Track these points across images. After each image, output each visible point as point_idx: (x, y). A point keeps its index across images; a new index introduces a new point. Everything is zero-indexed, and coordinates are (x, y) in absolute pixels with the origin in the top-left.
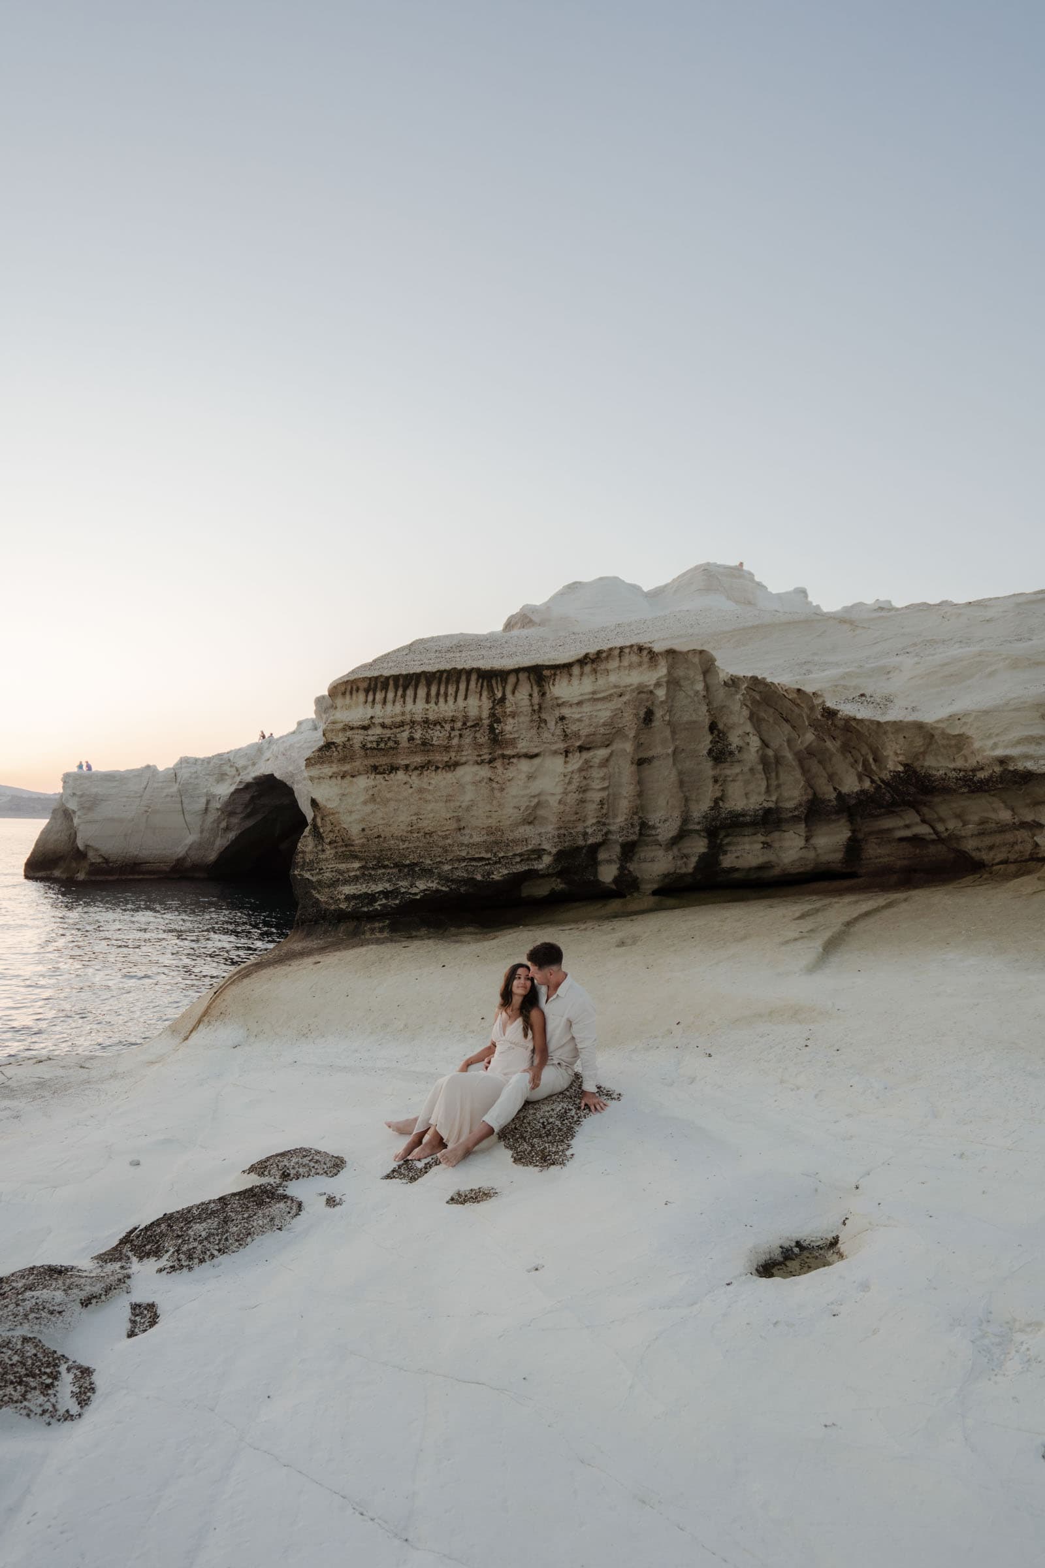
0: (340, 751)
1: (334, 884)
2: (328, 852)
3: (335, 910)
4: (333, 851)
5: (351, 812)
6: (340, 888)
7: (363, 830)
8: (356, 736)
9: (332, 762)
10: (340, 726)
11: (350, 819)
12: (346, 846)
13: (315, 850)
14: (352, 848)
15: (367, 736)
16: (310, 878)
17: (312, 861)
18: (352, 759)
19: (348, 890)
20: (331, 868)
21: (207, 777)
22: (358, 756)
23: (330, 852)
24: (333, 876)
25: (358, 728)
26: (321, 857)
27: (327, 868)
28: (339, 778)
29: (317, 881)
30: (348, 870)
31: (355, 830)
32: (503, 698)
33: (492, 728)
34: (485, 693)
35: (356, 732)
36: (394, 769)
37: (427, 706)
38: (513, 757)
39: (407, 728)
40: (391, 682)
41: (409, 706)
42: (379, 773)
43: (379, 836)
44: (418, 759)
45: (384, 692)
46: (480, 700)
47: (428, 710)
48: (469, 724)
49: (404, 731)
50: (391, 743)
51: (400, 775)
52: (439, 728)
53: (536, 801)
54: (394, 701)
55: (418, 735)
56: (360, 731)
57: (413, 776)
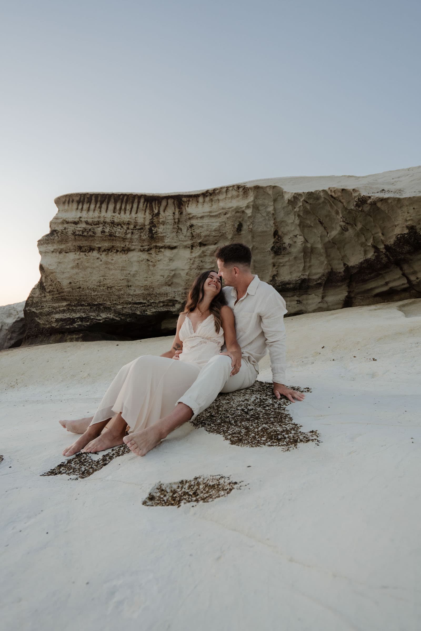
0: (59, 236)
1: (49, 314)
2: (48, 297)
3: (49, 328)
4: (51, 297)
5: (63, 273)
6: (53, 315)
7: (70, 283)
8: (70, 227)
9: (54, 243)
10: (60, 221)
11: (62, 277)
12: (59, 294)
13: (40, 296)
14: (62, 294)
15: (76, 227)
16: (35, 311)
17: (37, 302)
18: (67, 242)
19: (57, 316)
20: (49, 306)
21: (2, 315)
22: (70, 239)
23: (49, 297)
24: (50, 310)
25: (71, 223)
26: (43, 300)
27: (47, 306)
28: (58, 253)
29: (39, 313)
30: (59, 307)
31: (65, 283)
32: (158, 214)
33: (150, 230)
34: (148, 211)
35: (70, 225)
36: (91, 249)
37: (114, 214)
38: (162, 247)
39: (101, 225)
40: (93, 198)
41: (103, 213)
42: (82, 252)
43: (80, 288)
44: (106, 245)
45: (88, 204)
46: (145, 214)
47: (114, 216)
48: (137, 227)
49: (99, 227)
50: (91, 233)
51: (95, 254)
52: (120, 227)
53: (173, 273)
54: (94, 210)
55: (107, 230)
56: (72, 225)
57: (103, 256)
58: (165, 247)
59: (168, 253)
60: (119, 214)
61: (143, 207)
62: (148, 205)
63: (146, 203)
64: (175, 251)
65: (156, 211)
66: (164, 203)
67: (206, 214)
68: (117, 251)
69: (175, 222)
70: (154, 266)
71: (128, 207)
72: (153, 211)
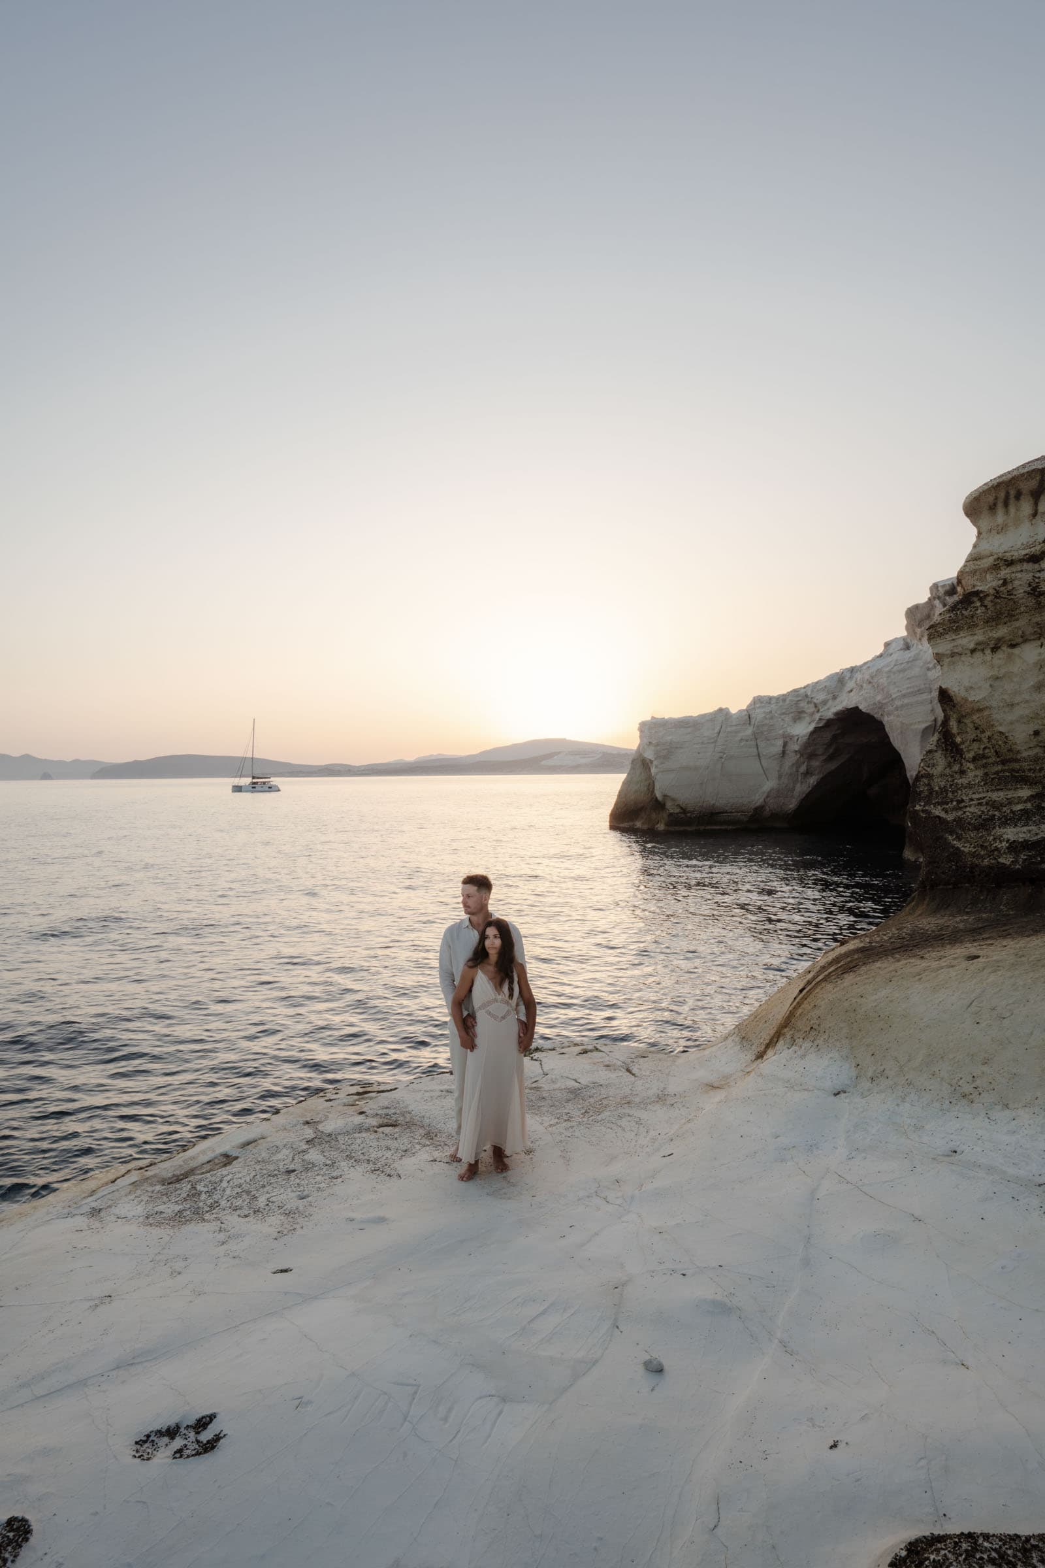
0: (989, 605)
1: (985, 824)
2: (971, 775)
3: (990, 867)
4: (980, 773)
5: (1012, 706)
6: (998, 831)
7: (1036, 733)
8: (1019, 575)
9: (975, 626)
10: (989, 561)
11: (1010, 717)
12: (1003, 762)
13: (948, 771)
14: (1016, 766)
15: (1039, 571)
16: (943, 815)
17: (944, 790)
18: (1012, 616)
19: (1012, 833)
20: (978, 799)
21: (783, 716)
22: (1022, 609)
23: (974, 774)
24: (983, 812)
25: (1021, 561)
26: (960, 781)
27: (972, 800)
28: (988, 651)
29: (954, 820)
30: (1010, 802)
31: (1020, 735)
56: (1026, 566)
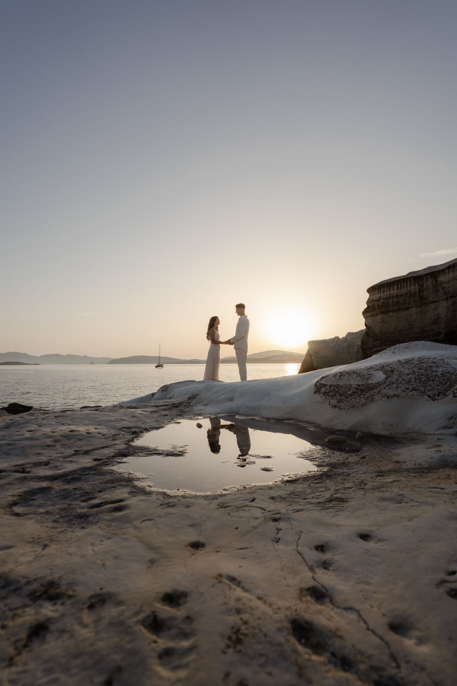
2: (371, 339)
5: (376, 326)
7: (380, 331)
9: (370, 312)
11: (376, 328)
15: (379, 303)
18: (376, 310)
21: (358, 339)
25: (377, 300)
28: (373, 316)
31: (378, 331)
32: (423, 284)
33: (419, 295)
34: (417, 284)
35: (375, 302)
36: (389, 312)
37: (397, 291)
38: (428, 303)
39: (391, 298)
40: (385, 285)
41: (392, 292)
42: (384, 314)
43: (385, 333)
44: (396, 308)
45: (383, 289)
46: (415, 286)
47: (397, 292)
48: (412, 295)
49: (390, 300)
50: (386, 304)
51: (391, 314)
52: (402, 297)
53: (437, 317)
54: (387, 291)
55: (395, 300)
56: (377, 302)
57: (395, 314)
58: (430, 303)
59: (432, 306)
60: (401, 289)
61: (413, 283)
62: (416, 281)
63: (414, 281)
64: (436, 303)
65: (421, 284)
66: (425, 278)
67: (451, 279)
68: (403, 310)
69: (434, 287)
70: (425, 314)
71: (405, 285)
72: (420, 284)
